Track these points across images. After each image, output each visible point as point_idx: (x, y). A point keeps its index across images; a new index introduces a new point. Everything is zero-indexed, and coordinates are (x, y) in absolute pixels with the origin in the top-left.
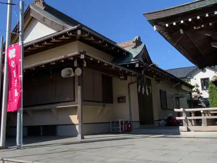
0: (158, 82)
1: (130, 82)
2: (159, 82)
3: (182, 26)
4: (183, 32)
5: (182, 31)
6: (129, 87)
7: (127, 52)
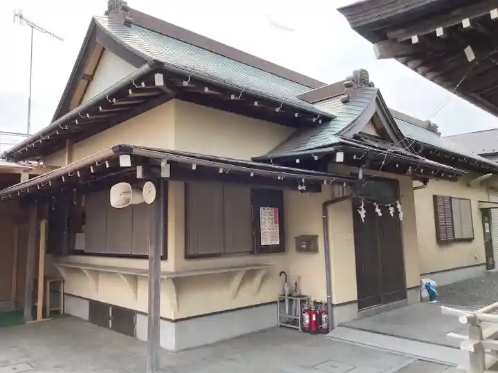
0: (422, 184)
1: (329, 198)
2: (425, 183)
3: (469, 37)
4: (473, 57)
5: (470, 54)
6: (325, 213)
7: (321, 115)
